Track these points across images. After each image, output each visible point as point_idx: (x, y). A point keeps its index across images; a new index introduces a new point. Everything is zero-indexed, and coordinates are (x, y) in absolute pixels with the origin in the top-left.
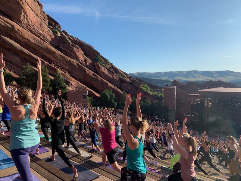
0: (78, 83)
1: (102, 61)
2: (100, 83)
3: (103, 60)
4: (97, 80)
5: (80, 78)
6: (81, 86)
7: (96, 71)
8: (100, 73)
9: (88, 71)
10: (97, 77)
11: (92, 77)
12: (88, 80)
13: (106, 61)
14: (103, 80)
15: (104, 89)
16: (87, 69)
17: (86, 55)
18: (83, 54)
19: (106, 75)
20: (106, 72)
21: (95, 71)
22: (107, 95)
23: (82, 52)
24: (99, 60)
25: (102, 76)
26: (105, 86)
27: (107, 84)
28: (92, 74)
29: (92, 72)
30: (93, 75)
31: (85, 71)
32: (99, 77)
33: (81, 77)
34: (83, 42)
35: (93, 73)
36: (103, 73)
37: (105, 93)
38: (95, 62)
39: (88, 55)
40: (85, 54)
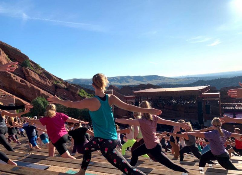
0: (2, 91)
1: (31, 66)
2: (30, 91)
3: (33, 65)
4: (26, 87)
5: (3, 85)
6: (5, 94)
7: (25, 76)
8: (29, 79)
9: (13, 77)
10: (26, 83)
11: (20, 84)
12: (15, 87)
13: (36, 66)
14: (33, 87)
15: (36, 97)
16: (12, 75)
17: (11, 59)
18: (7, 58)
19: (37, 81)
20: (37, 78)
21: (23, 77)
22: (40, 102)
23: (6, 55)
24: (28, 64)
25: (32, 82)
26: (36, 93)
27: (39, 91)
28: (19, 80)
29: (19, 79)
30: (21, 81)
31: (10, 77)
32: (28, 83)
33: (5, 84)
34: (6, 44)
35: (21, 79)
36: (33, 79)
37: (37, 100)
38: (23, 66)
39: (13, 59)
40: (9, 57)
